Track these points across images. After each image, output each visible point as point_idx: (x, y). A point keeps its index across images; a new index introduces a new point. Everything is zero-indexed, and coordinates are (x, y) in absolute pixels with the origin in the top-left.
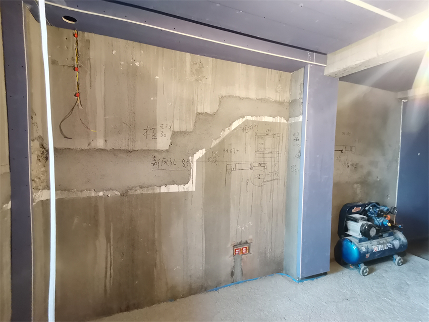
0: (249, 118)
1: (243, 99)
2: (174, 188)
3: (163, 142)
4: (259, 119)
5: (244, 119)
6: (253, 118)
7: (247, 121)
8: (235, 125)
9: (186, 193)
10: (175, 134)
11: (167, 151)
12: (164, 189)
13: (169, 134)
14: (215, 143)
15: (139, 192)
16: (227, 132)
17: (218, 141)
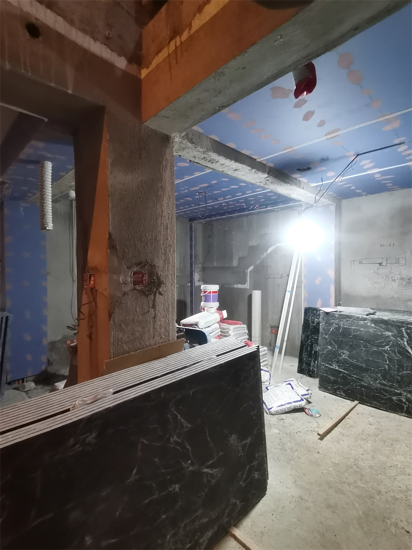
2: (240, 286)
3: (235, 263)
6: (282, 245)
7: (277, 246)
8: (270, 250)
9: (245, 289)
10: (240, 259)
11: (237, 267)
12: (236, 286)
13: (237, 259)
14: (258, 262)
15: (227, 286)
16: (265, 255)
17: (260, 261)
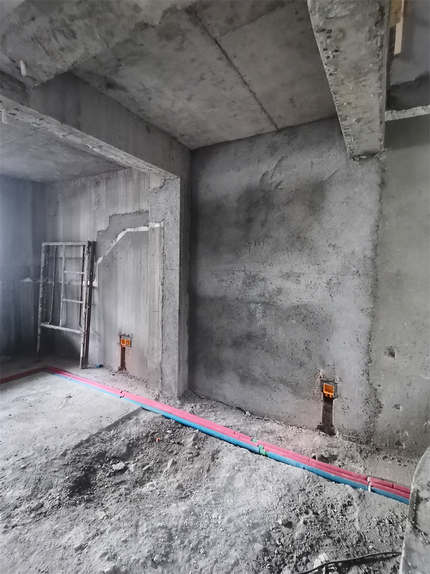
0: (128, 230)
1: (124, 215)
4: (136, 230)
5: (125, 232)
6: (132, 230)
7: (128, 232)
8: (120, 236)
14: (108, 252)
16: (114, 243)
17: (109, 251)
